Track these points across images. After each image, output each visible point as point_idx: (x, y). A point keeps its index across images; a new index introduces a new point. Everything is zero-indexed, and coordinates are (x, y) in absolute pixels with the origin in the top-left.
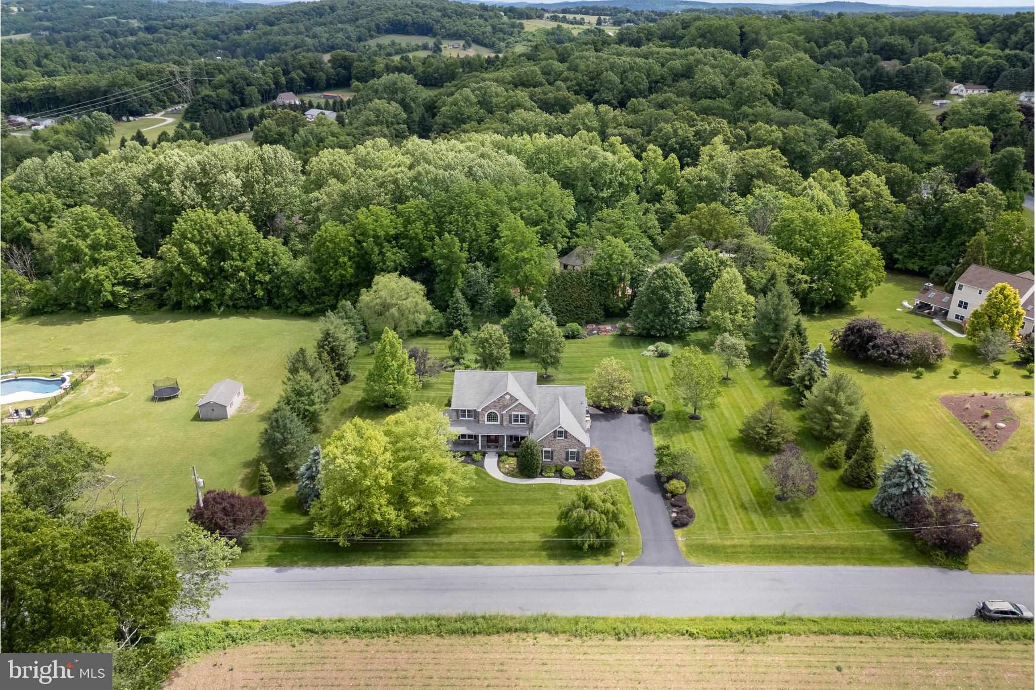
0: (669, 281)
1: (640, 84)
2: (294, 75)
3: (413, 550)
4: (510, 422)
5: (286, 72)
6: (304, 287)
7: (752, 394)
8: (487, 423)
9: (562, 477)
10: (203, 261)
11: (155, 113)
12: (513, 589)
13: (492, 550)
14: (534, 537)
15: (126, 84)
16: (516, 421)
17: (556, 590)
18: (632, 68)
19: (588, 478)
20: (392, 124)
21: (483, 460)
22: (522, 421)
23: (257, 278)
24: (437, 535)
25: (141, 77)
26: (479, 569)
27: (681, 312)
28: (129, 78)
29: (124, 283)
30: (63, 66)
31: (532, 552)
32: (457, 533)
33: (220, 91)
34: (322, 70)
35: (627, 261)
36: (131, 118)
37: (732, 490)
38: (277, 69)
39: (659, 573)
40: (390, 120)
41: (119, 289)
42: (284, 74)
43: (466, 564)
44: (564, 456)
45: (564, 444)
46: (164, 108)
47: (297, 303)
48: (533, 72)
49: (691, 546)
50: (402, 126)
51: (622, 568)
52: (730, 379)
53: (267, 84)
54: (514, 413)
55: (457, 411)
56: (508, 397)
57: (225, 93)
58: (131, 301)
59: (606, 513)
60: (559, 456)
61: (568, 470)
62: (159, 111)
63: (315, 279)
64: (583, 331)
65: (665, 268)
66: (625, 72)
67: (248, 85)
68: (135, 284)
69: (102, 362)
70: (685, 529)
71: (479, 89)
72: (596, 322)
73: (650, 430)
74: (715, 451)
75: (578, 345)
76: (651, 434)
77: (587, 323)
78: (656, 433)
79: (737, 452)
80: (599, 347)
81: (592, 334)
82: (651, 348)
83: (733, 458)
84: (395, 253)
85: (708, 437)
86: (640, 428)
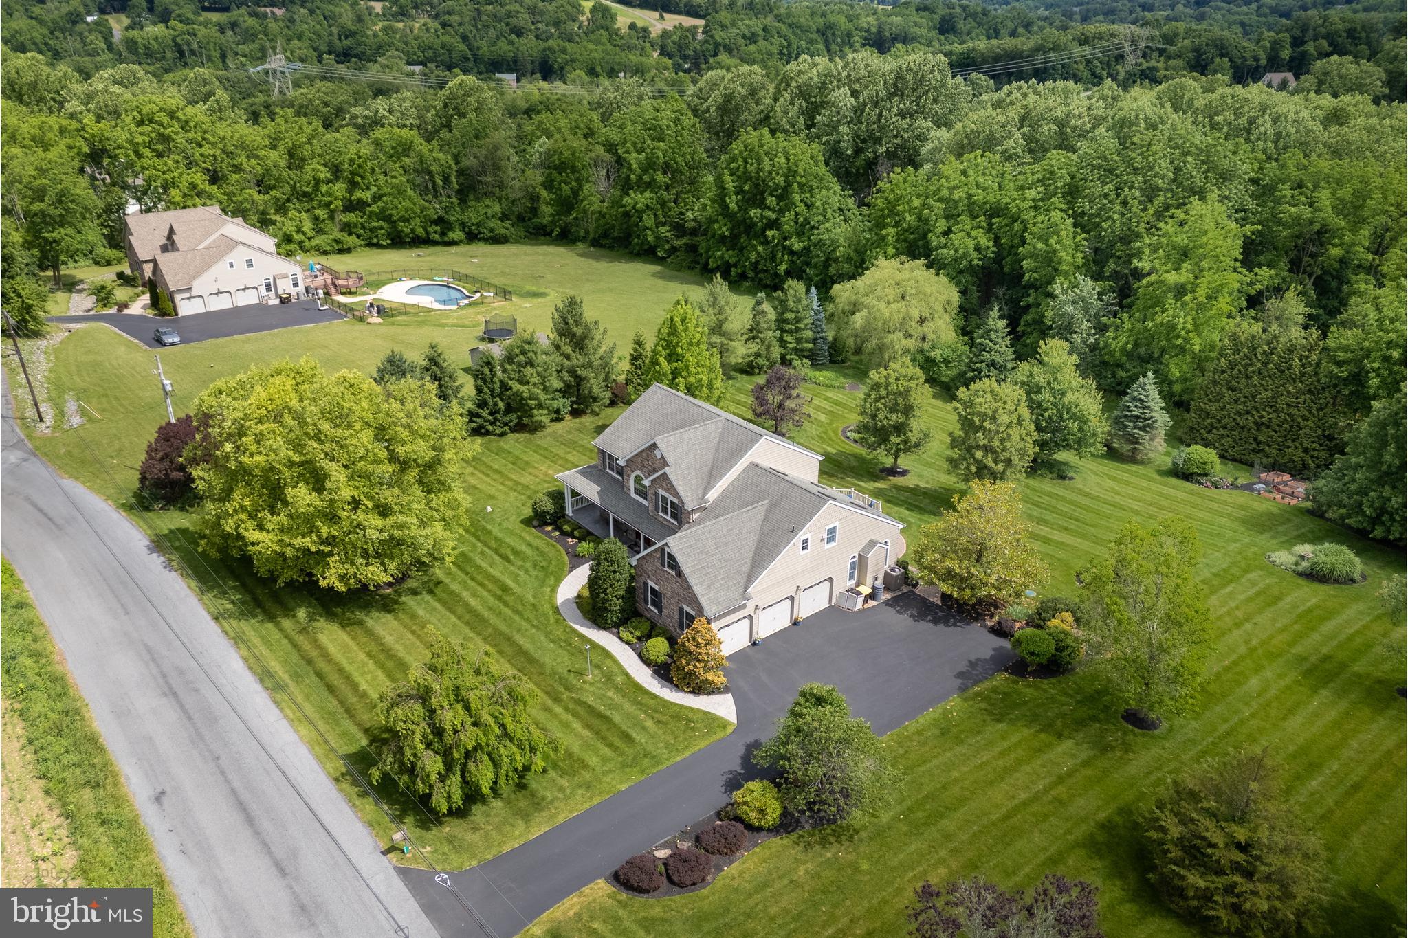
5: (1297, 42)
9: (639, 654)
15: (1054, 49)
16: (666, 511)
19: (671, 680)
22: (673, 516)
25: (1084, 40)
28: (1063, 40)
29: (674, 226)
38: (1283, 35)
41: (663, 229)
42: (1293, 45)
44: (677, 616)
45: (676, 586)
53: (1256, 58)
54: (661, 492)
55: (603, 452)
56: (656, 453)
57: (1177, 64)
58: (673, 249)
60: (671, 612)
61: (660, 647)
64: (1220, 471)
67: (1222, 56)
69: (539, 295)
70: (622, 896)
72: (1299, 471)
73: (975, 683)
74: (1035, 808)
75: (1172, 492)
76: (963, 689)
77: (1274, 467)
78: (977, 694)
79: (1093, 846)
80: (1211, 511)
81: (1248, 487)
82: (1306, 549)
83: (1052, 850)
84: (969, 235)
85: (1088, 772)
86: (963, 666)
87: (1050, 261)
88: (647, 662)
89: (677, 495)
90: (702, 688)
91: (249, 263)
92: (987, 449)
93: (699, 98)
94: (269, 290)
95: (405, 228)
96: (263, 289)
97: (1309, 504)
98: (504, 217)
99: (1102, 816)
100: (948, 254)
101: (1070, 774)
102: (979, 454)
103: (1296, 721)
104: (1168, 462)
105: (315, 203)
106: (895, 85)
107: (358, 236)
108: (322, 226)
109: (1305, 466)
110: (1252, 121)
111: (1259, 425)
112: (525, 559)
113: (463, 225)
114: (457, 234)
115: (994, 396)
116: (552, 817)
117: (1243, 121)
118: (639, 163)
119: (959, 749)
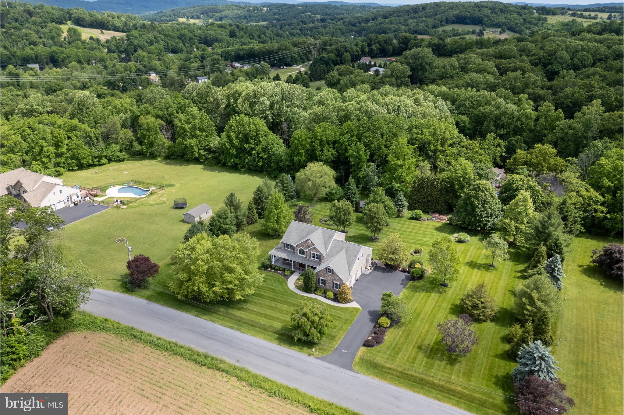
0: (480, 193)
1: (585, 60)
2: (374, 47)
3: (215, 313)
4: (310, 257)
5: (369, 45)
6: (281, 164)
7: (500, 279)
8: (299, 254)
9: (325, 297)
10: (236, 142)
11: (297, 65)
12: (243, 349)
13: (252, 325)
14: (278, 325)
15: (285, 49)
16: (314, 257)
17: (265, 358)
18: (583, 49)
19: (339, 302)
20: (401, 77)
21: (290, 275)
22: (317, 258)
23: (260, 155)
24: (233, 308)
25: (295, 45)
26: (237, 334)
27: (484, 215)
28: (288, 45)
29: (205, 150)
30: (270, 38)
31: (271, 333)
32: (243, 311)
33: (330, 54)
34: (391, 45)
35: (467, 177)
36: (285, 67)
37: (423, 335)
38: (364, 43)
39: (328, 368)
40: (399, 75)
41: (201, 151)
42: (368, 46)
43: (232, 328)
44: (332, 285)
45: (332, 277)
46: (303, 62)
47: (278, 172)
48: (511, 49)
49: (362, 360)
50: (407, 79)
51: (311, 359)
52: (494, 267)
53: (357, 52)
54: (312, 252)
55: (284, 244)
56: (310, 242)
57: (332, 55)
58: (207, 159)
59: (313, 322)
60: (329, 284)
61: (331, 294)
62: (300, 64)
63: (287, 160)
64: (424, 216)
65: (479, 184)
66: (577, 51)
67: (346, 52)
68: (209, 151)
69: (172, 185)
70: (369, 348)
71: (464, 59)
72: (441, 213)
73: (406, 285)
74: (436, 309)
75: (415, 224)
76: (404, 287)
77: (434, 212)
78: (408, 287)
79: (451, 313)
80: (427, 228)
81: (431, 219)
82: (456, 235)
83: (444, 316)
84: (329, 151)
85: (441, 298)
86: (401, 282)
87: (358, 158)
88: (329, 299)
89: (319, 252)
90: (347, 301)
91: (61, 192)
92: (377, 223)
93: (188, 94)
94: (68, 201)
95: (84, 161)
96: (66, 201)
97: (448, 222)
98: (121, 151)
99: (449, 306)
100: (324, 157)
101: (438, 300)
102: (375, 224)
103: (473, 277)
104: (410, 216)
105: (42, 156)
106: (282, 96)
107: (64, 168)
108: (47, 165)
109: (442, 211)
110: (399, 106)
111: (428, 201)
112: (270, 280)
113: (106, 157)
114: (104, 161)
115: (377, 208)
116: (339, 338)
117: (396, 107)
118: (189, 128)
119: (413, 301)
